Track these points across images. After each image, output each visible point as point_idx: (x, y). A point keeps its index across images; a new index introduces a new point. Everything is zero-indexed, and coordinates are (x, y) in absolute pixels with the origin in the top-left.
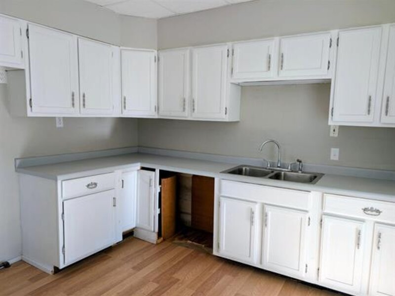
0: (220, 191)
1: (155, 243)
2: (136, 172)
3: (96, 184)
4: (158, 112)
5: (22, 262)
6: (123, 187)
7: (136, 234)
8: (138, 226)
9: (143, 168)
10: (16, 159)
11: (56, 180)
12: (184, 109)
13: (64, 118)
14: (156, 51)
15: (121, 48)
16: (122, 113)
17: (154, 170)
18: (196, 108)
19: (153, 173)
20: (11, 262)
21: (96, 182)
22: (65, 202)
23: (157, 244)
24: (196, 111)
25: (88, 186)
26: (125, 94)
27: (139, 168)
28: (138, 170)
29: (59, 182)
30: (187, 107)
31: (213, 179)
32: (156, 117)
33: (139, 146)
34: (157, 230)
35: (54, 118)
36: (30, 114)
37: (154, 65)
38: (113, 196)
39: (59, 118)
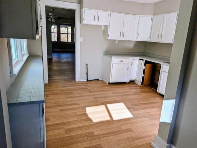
0: (162, 69)
1: (140, 86)
2: (138, 60)
3: (122, 61)
4: (150, 40)
5: (102, 80)
6: (132, 64)
7: (135, 82)
8: (136, 79)
9: (140, 59)
10: (104, 52)
11: (111, 58)
12: (158, 38)
13: (118, 40)
14: (152, 16)
15: (140, 15)
16: (137, 39)
17: (143, 60)
18: (162, 38)
19: (143, 61)
20: (100, 79)
21: (123, 60)
22: (113, 65)
23: (141, 86)
24: (162, 39)
25: (120, 61)
26: (139, 32)
27: (139, 59)
28: (139, 60)
29: (112, 58)
30: (159, 37)
31: (161, 64)
32: (149, 41)
33: (144, 53)
34: (141, 81)
35: (115, 40)
36: (108, 39)
37: (151, 21)
38: (128, 66)
39: (117, 40)
